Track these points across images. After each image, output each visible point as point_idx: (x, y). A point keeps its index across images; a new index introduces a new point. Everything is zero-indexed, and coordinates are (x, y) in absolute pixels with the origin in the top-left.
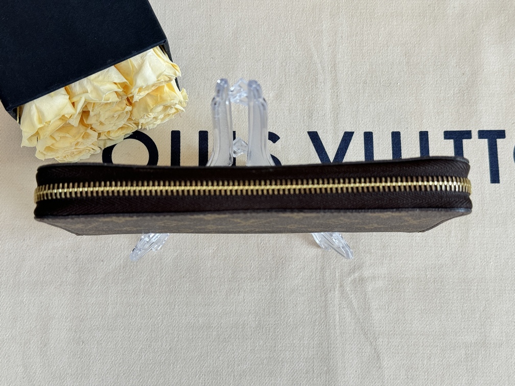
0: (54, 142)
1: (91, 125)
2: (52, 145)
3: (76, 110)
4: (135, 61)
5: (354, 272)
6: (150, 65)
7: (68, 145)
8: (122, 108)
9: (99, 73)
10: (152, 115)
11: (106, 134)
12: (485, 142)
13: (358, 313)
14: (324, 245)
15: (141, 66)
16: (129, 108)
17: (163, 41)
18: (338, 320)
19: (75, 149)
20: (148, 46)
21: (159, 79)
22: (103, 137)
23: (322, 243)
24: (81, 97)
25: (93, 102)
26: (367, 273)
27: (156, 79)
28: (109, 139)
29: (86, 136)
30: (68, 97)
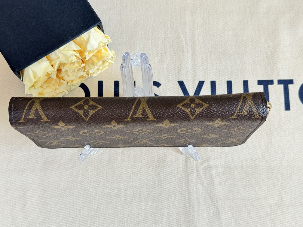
0: (43, 89)
1: (63, 77)
2: (42, 91)
3: (54, 69)
4: (84, 36)
5: (205, 163)
6: (93, 37)
7: (51, 90)
8: (79, 65)
9: (65, 46)
10: (96, 67)
11: (70, 82)
12: (282, 86)
13: (207, 187)
14: (184, 152)
15: (88, 39)
16: (83, 65)
17: (99, 23)
18: (195, 191)
19: (54, 92)
20: (91, 27)
21: (100, 45)
22: (69, 84)
23: (183, 151)
24: (57, 61)
25: (63, 63)
26: (212, 163)
27: (98, 45)
28: (72, 85)
29: (60, 84)
30: (49, 62)
